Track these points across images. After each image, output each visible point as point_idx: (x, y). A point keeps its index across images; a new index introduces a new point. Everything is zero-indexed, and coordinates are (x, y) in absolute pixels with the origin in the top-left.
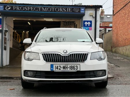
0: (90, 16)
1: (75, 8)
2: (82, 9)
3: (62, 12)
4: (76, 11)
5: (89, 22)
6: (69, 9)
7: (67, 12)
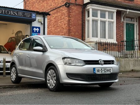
0: (39, 22)
1: (28, 13)
2: (33, 15)
3: (13, 15)
4: (28, 16)
5: (37, 28)
6: (21, 14)
7: (18, 16)
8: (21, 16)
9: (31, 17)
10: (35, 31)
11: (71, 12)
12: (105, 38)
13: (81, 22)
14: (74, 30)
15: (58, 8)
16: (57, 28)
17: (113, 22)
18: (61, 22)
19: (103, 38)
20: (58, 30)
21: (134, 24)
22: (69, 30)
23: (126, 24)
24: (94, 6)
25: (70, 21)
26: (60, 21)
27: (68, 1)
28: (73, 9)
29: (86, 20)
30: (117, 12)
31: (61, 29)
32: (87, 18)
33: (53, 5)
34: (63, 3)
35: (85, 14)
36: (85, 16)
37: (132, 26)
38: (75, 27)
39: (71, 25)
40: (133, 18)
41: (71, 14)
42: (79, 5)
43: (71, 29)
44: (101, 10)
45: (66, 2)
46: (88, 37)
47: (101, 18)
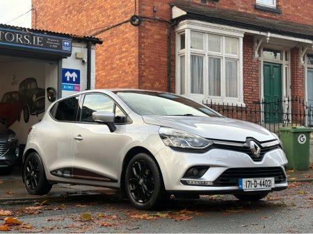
0: (77, 58)
1: (51, 38)
2: (65, 43)
3: (22, 44)
4: (54, 46)
5: (74, 73)
6: (37, 40)
7: (32, 45)
8: (38, 46)
9: (60, 47)
10: (68, 80)
11: (144, 37)
12: (219, 94)
13: (166, 59)
14: (151, 77)
15: (114, 27)
16: (112, 71)
18: (120, 59)
19: (214, 95)
20: (114, 76)
21: (281, 65)
22: (140, 76)
23: (264, 65)
24: (194, 24)
25: (143, 56)
26: (118, 57)
27: (137, 12)
28: (149, 30)
29: (177, 54)
30: (244, 39)
31: (120, 74)
32: (178, 50)
33: (103, 21)
34: (126, 17)
35: (175, 40)
36: (175, 45)
37: (277, 69)
38: (153, 69)
39: (144, 65)
40: (279, 52)
41: (145, 41)
42: (162, 21)
43: (145, 74)
44: (210, 34)
45: (133, 14)
46: (182, 92)
47: (209, 50)
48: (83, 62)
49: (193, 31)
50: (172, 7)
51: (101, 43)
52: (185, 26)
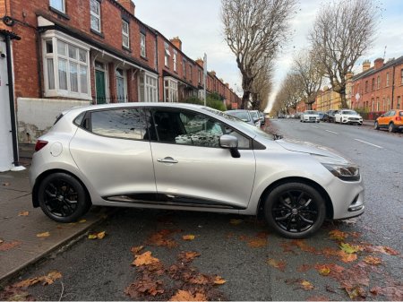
12: (77, 91)
13: (35, 59)
14: (24, 73)
17: (86, 67)
19: (74, 91)
21: (104, 72)
23: (96, 72)
24: (59, 34)
27: (9, 13)
28: (21, 32)
29: (44, 57)
30: (90, 52)
32: (45, 53)
35: (41, 45)
38: (26, 67)
42: (30, 26)
43: (19, 70)
44: (69, 44)
45: (4, 14)
46: (52, 87)
47: (69, 57)
48: (3, 56)
49: (58, 40)
50: (37, 16)
51: (19, 39)
52: (54, 35)
